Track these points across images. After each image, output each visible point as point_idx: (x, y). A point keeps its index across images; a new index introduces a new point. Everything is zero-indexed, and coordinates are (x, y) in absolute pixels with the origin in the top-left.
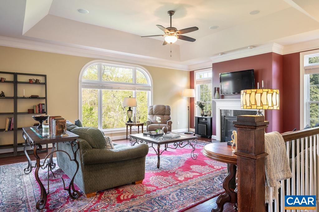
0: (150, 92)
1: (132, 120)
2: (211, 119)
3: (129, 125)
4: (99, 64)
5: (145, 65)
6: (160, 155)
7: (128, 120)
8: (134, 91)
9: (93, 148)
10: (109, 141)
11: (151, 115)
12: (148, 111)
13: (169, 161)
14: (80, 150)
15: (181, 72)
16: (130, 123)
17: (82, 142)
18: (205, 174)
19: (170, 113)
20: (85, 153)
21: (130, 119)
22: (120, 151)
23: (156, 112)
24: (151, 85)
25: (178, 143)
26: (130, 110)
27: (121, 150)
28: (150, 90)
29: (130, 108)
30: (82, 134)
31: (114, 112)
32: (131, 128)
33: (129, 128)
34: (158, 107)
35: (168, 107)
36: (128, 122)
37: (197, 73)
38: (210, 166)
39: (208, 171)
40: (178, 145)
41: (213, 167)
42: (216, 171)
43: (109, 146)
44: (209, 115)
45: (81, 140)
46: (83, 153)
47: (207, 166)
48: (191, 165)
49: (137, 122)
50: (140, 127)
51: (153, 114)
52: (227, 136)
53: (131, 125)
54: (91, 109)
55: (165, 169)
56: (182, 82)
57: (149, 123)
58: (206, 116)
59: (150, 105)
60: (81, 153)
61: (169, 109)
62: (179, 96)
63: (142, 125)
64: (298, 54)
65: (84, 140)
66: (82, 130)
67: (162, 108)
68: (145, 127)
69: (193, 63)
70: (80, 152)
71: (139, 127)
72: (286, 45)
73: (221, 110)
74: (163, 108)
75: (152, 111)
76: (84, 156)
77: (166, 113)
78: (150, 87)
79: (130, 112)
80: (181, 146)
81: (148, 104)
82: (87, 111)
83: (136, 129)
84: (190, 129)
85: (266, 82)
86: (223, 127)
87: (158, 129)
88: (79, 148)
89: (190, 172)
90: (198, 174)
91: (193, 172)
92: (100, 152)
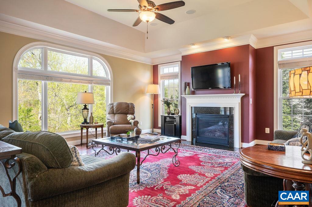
0: (110, 87)
1: (88, 121)
2: (180, 117)
3: (85, 127)
4: (42, 48)
5: (104, 54)
6: (140, 165)
7: (83, 121)
8: (90, 85)
9: (49, 168)
10: (75, 152)
11: (112, 115)
12: (108, 109)
13: (147, 172)
14: (23, 174)
15: (144, 65)
16: (85, 125)
17: (28, 160)
18: (201, 186)
19: (134, 111)
20: (35, 179)
21: (86, 120)
22: (97, 169)
23: (118, 111)
24: (110, 79)
25: (160, 147)
26: (85, 108)
27: (97, 166)
28: (109, 85)
29: (85, 106)
30: (27, 144)
31: (56, 113)
32: (87, 131)
33: (85, 131)
34: (120, 104)
35: (132, 104)
36: (83, 123)
37: (161, 67)
38: (200, 174)
39: (202, 181)
40: (160, 151)
41: (204, 175)
42: (211, 180)
43: (75, 161)
44: (177, 113)
45: (26, 157)
46: (30, 179)
47: (197, 175)
48: (177, 175)
49: (95, 123)
50: (99, 129)
51: (114, 113)
52: (199, 136)
53: (87, 128)
54: (29, 111)
55: (148, 184)
56: (145, 77)
57: (110, 124)
58: (173, 114)
59: (110, 102)
60: (27, 180)
61: (133, 107)
62: (141, 92)
63: (102, 126)
64: (272, 48)
65: (31, 156)
66: (26, 136)
67: (124, 106)
68: (105, 129)
69: (158, 56)
70: (24, 179)
71: (96, 130)
72: (260, 38)
73: (192, 107)
74: (126, 106)
75: (113, 109)
76: (32, 187)
77: (130, 112)
78: (109, 81)
79: (86, 110)
80: (164, 151)
81: (107, 101)
82: (23, 112)
83: (93, 132)
84: (154, 129)
85: (243, 77)
86: (195, 126)
87: (131, 131)
88: (21, 170)
89: (181, 185)
90: (193, 188)
91: (186, 185)
92: (63, 175)
